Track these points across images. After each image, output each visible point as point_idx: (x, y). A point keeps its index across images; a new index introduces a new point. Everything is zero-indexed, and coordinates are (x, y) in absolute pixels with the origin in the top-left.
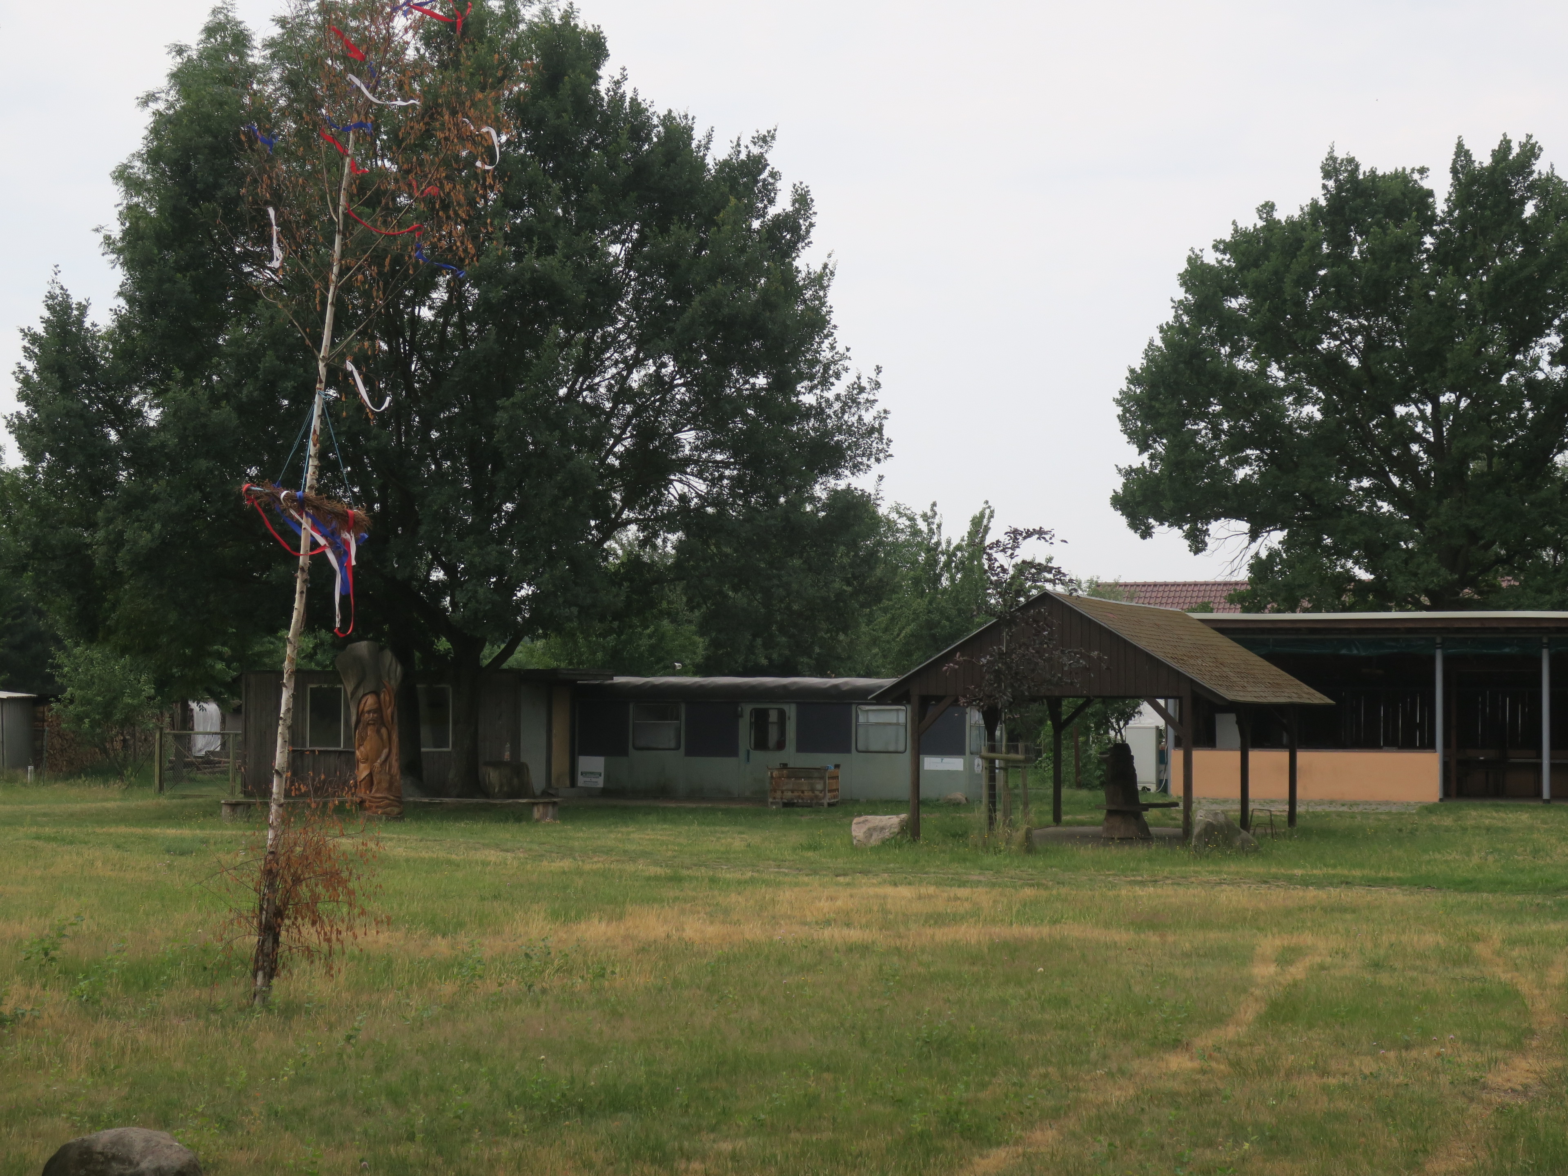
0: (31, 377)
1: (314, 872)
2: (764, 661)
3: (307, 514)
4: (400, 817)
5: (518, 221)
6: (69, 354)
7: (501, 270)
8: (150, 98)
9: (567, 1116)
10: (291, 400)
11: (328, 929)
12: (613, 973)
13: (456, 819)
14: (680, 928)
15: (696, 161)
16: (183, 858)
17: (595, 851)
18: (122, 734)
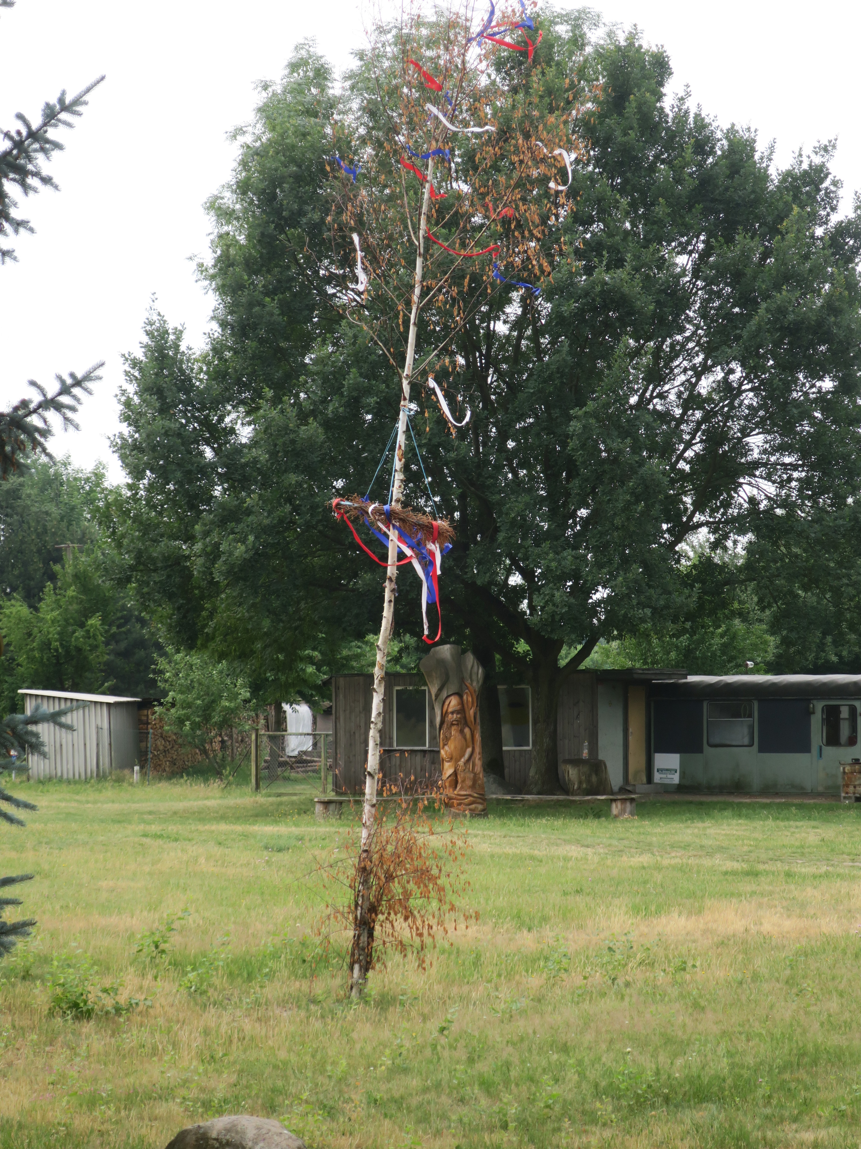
0: (132, 399)
1: (406, 870)
2: (834, 659)
3: (394, 526)
4: (483, 814)
5: (588, 236)
6: (167, 376)
7: (572, 284)
8: (239, 131)
9: (653, 1107)
10: (375, 415)
11: (419, 922)
12: (694, 966)
13: (538, 816)
14: (759, 922)
15: (760, 172)
16: (280, 854)
17: (672, 846)
18: (220, 735)
